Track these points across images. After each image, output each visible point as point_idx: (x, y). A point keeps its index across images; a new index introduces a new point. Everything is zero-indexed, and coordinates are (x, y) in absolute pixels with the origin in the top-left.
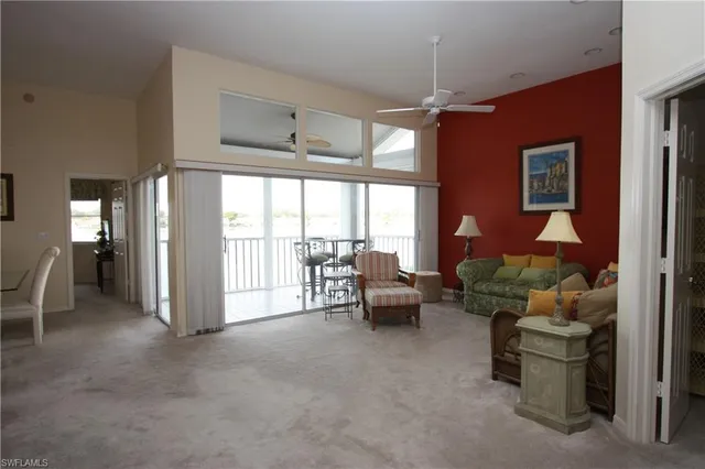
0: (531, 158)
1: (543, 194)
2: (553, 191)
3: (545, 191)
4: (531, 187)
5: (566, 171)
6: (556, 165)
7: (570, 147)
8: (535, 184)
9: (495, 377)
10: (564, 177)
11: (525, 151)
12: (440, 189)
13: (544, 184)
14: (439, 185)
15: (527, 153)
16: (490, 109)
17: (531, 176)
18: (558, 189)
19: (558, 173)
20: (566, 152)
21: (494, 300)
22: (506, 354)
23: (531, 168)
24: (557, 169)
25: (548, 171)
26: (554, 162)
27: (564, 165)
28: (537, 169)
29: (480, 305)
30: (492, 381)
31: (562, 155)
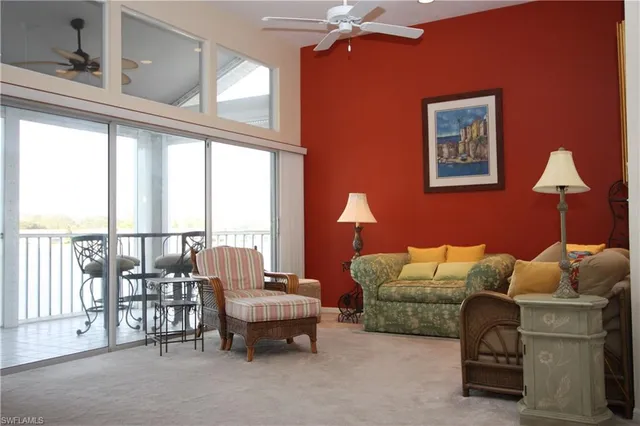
0: (439, 116)
1: (456, 164)
2: (469, 160)
3: (458, 160)
4: (440, 154)
5: (485, 132)
6: (471, 126)
7: (490, 101)
8: (445, 150)
9: (466, 393)
10: (482, 141)
11: (430, 106)
12: (306, 157)
13: (457, 150)
14: (304, 151)
15: (433, 109)
16: (417, 33)
17: (440, 141)
18: (476, 157)
19: (475, 135)
20: (484, 109)
21: (409, 308)
22: (482, 357)
23: (439, 129)
24: (474, 131)
25: (462, 133)
26: (470, 121)
27: (482, 125)
28: (447, 130)
29: (387, 319)
30: (464, 398)
31: (479, 113)
